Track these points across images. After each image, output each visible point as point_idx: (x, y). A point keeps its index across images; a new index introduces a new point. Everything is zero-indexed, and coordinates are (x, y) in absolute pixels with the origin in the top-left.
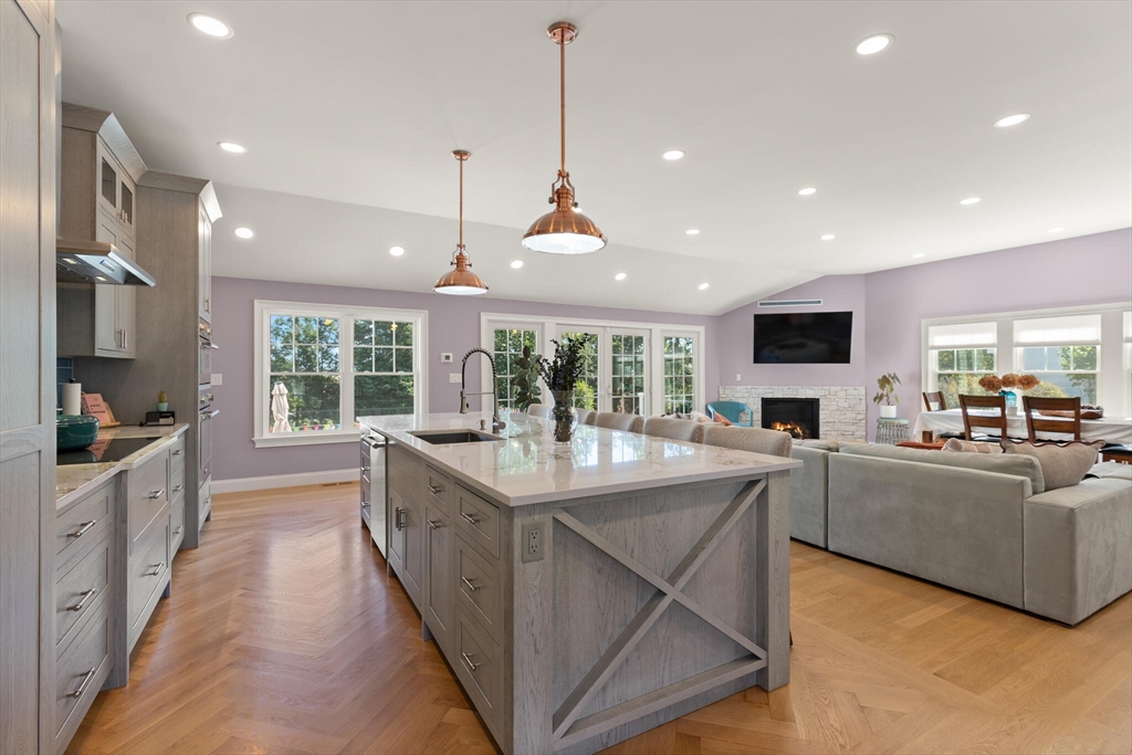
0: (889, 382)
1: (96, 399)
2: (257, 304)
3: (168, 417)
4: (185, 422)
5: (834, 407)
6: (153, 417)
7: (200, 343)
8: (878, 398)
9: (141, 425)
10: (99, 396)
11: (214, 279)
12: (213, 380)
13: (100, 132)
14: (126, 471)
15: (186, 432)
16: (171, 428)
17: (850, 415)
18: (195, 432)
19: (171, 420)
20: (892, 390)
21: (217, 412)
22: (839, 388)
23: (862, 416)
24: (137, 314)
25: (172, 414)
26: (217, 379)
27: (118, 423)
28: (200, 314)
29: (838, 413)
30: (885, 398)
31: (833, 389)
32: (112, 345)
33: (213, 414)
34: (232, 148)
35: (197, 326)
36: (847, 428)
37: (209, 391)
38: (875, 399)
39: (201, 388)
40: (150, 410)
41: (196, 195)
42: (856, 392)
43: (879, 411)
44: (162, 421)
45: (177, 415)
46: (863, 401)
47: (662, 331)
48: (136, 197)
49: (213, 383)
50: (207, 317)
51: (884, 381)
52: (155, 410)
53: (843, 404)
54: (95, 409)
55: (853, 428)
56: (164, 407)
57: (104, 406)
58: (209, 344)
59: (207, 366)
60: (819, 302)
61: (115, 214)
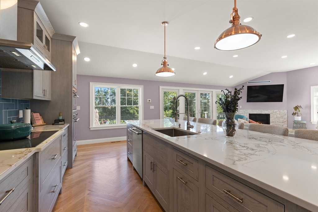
0: (298, 108)
1: (37, 115)
2: (91, 83)
3: (62, 121)
4: (68, 123)
5: (275, 117)
6: (57, 122)
7: (73, 95)
8: (294, 114)
9: (53, 124)
10: (38, 114)
11: (78, 75)
12: (77, 108)
13: (35, 10)
14: (38, 152)
15: (68, 127)
16: (63, 125)
17: (281, 120)
18: (71, 127)
19: (63, 123)
20: (299, 111)
21: (79, 119)
22: (277, 110)
23: (286, 120)
24: (52, 85)
25: (63, 120)
26: (78, 108)
27: (45, 124)
28: (73, 85)
29: (277, 119)
30: (297, 114)
31: (275, 111)
32: (41, 95)
33: (77, 120)
34: (84, 25)
35: (72, 89)
36: (280, 124)
37: (76, 112)
38: (293, 114)
39: (73, 111)
40: (56, 119)
41: (72, 42)
42: (283, 112)
43: (294, 118)
44: (60, 123)
45: (65, 121)
46: (286, 115)
47: (216, 92)
48: (51, 42)
49: (77, 109)
50: (76, 86)
51: (296, 108)
52: (58, 119)
53: (278, 116)
54: (37, 119)
55: (283, 124)
56: (61, 118)
57: (40, 117)
58: (76, 95)
59: (75, 103)
60: (270, 82)
61: (42, 46)
